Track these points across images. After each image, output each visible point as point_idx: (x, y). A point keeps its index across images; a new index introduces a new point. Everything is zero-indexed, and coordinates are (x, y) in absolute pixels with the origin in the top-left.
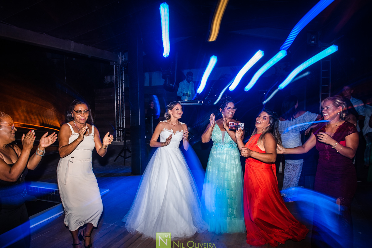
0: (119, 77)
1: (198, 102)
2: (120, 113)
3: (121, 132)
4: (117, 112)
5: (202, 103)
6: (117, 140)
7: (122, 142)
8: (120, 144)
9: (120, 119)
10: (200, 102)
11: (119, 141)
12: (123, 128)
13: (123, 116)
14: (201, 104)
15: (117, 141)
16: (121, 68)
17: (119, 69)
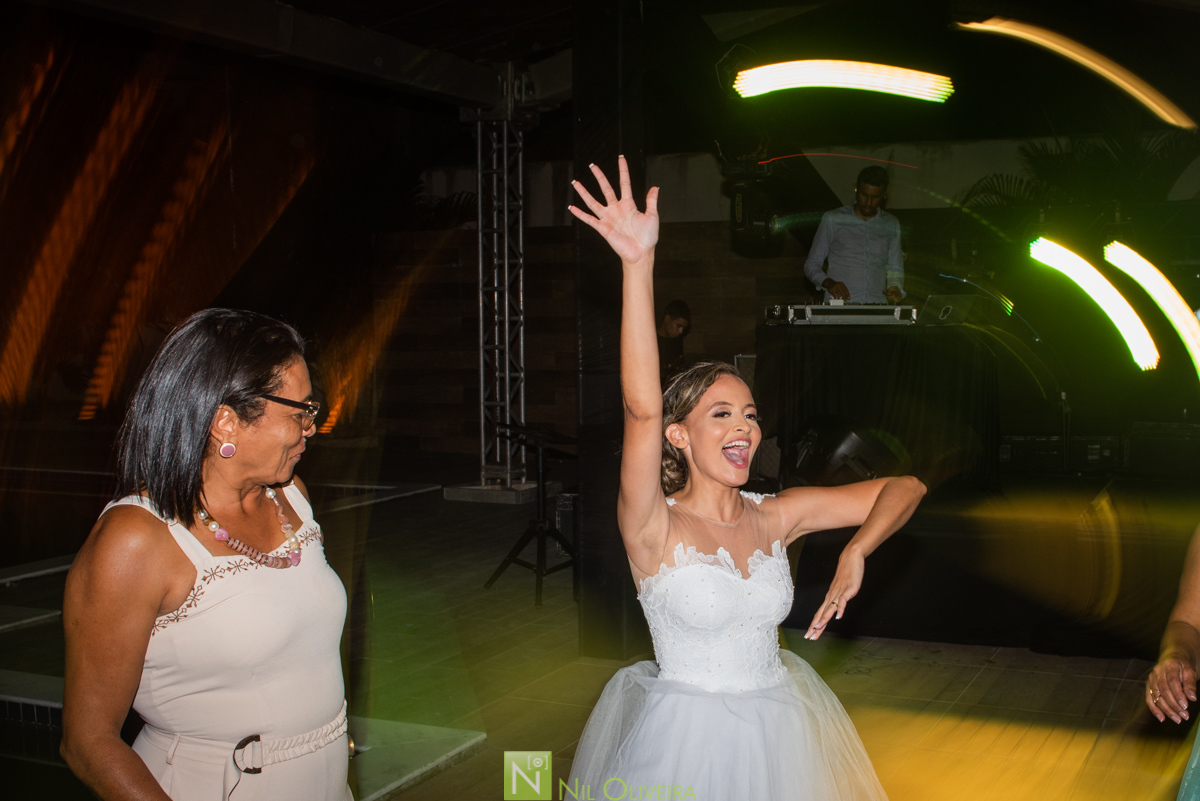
0: (500, 180)
1: (891, 312)
2: (502, 353)
3: (503, 443)
4: (488, 347)
5: (915, 317)
6: (487, 479)
7: (511, 490)
8: (501, 500)
9: (502, 379)
10: (906, 314)
11: (497, 487)
12: (515, 423)
13: (514, 368)
14: (906, 322)
15: (484, 487)
16: (512, 139)
17: (500, 140)
